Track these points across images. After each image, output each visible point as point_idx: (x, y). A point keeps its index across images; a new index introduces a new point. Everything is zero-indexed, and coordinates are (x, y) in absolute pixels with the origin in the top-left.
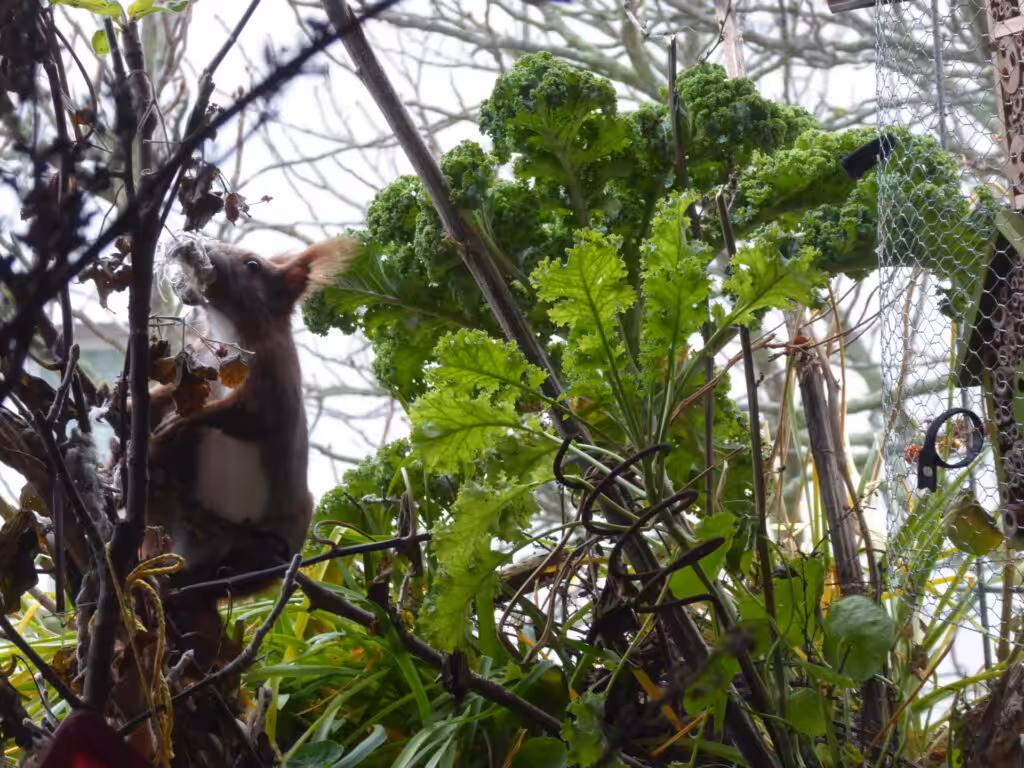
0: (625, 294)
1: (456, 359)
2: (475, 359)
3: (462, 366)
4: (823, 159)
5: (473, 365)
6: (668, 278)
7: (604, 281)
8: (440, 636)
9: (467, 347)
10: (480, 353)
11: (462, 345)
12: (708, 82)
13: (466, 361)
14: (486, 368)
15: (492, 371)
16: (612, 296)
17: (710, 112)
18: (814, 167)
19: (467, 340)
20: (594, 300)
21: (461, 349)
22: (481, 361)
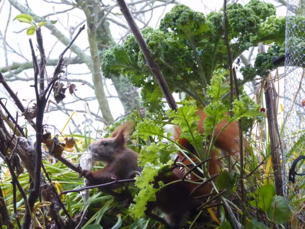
0: (196, 118)
1: (143, 129)
2: (149, 129)
3: (145, 131)
4: (275, 29)
5: (149, 131)
6: (212, 109)
7: (190, 113)
8: (136, 215)
9: (147, 125)
10: (151, 127)
11: (145, 125)
12: (236, 13)
13: (146, 130)
14: (153, 132)
15: (155, 132)
16: (192, 118)
17: (236, 24)
18: (272, 32)
19: (147, 123)
20: (187, 119)
21: (145, 126)
22: (151, 129)
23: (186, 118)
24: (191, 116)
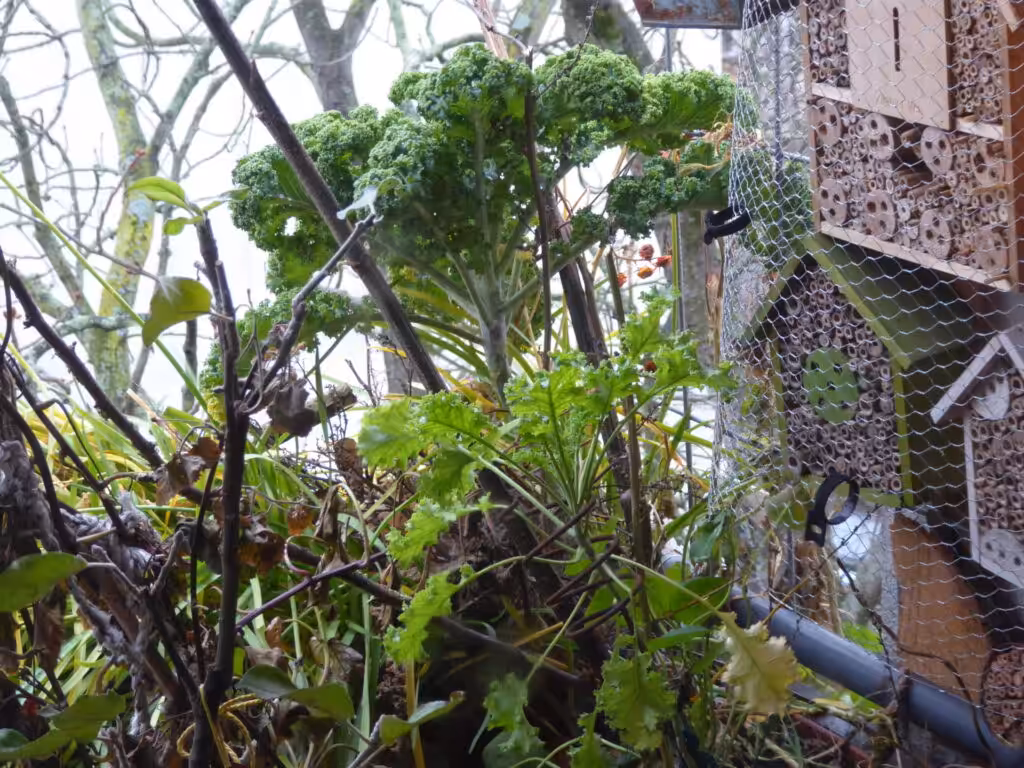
11: (439, 404)
23: (554, 397)
24: (567, 394)
